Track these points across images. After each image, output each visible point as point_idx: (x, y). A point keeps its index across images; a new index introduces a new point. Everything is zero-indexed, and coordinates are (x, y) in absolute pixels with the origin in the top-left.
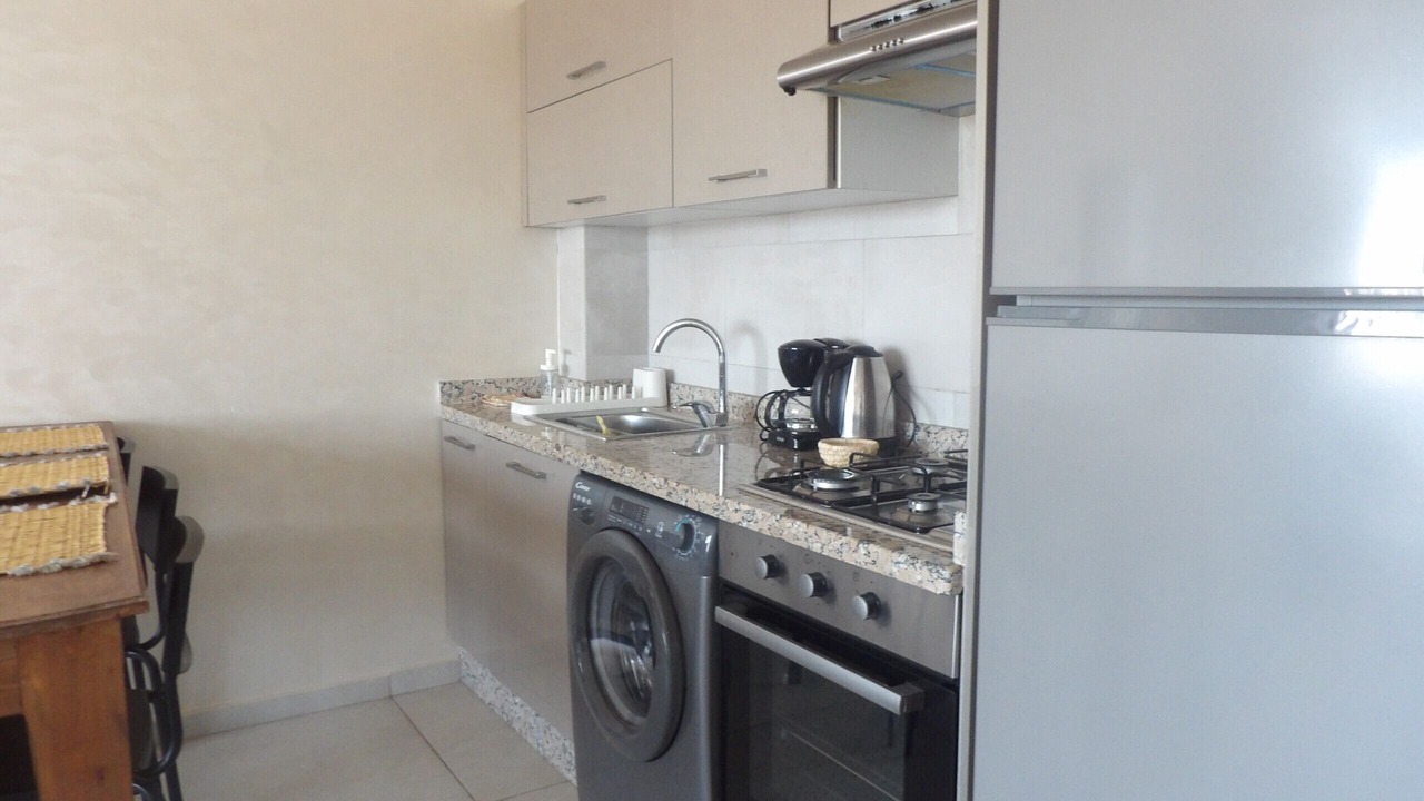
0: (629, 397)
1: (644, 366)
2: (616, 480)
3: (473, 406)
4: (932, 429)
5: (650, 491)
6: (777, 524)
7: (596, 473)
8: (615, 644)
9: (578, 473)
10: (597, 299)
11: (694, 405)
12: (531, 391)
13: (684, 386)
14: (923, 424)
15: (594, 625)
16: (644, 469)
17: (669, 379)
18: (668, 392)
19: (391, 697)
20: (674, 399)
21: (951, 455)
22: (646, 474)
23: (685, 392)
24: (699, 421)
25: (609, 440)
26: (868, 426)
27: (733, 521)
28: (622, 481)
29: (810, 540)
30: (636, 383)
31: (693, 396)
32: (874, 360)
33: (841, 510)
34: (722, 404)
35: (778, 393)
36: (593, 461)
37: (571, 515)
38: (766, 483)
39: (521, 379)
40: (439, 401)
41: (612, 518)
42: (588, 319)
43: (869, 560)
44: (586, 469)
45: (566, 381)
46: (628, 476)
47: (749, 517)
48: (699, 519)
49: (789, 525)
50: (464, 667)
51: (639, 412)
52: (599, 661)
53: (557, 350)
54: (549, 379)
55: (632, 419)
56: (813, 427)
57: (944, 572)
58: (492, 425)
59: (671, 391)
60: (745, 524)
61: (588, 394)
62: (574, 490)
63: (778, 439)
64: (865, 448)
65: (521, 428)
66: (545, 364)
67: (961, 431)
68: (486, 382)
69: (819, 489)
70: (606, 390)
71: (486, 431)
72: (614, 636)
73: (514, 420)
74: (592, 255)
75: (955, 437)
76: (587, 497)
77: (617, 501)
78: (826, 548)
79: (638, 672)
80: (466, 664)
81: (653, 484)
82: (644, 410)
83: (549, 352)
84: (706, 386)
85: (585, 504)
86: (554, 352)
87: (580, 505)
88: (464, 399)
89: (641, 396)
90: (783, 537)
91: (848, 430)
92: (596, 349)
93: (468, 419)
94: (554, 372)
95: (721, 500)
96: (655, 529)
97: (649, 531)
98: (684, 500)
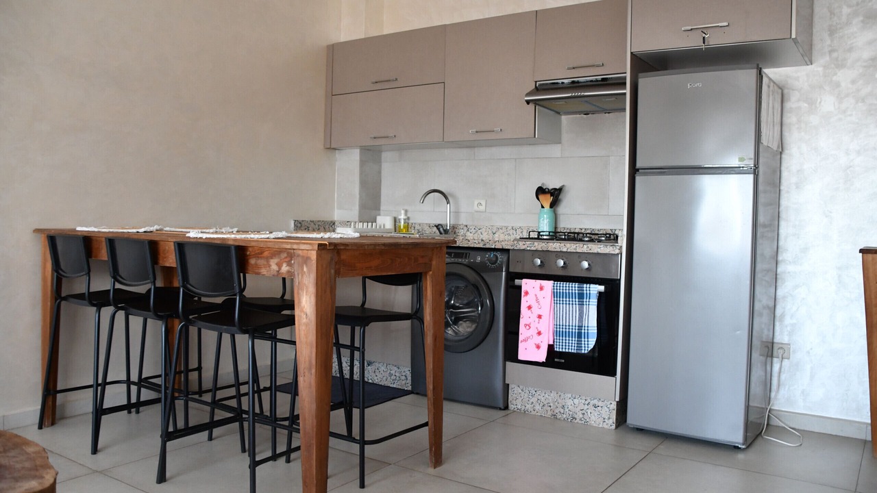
5: (472, 246)
6: (545, 246)
27: (522, 248)
43: (588, 249)
48: (499, 253)
57: (617, 247)
60: (529, 249)
88: (302, 228)
90: (549, 249)
95: (515, 242)
96: (475, 259)
97: (472, 261)
98: (494, 246)
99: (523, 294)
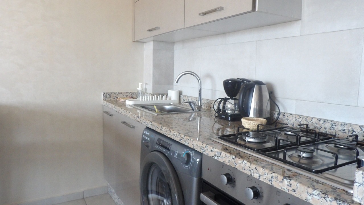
0: (166, 99)
1: (172, 89)
2: (159, 132)
3: (114, 101)
4: (286, 115)
5: (172, 138)
7: (152, 128)
8: (158, 196)
9: (146, 127)
10: (156, 66)
11: (190, 103)
12: (133, 96)
13: (185, 96)
14: (282, 113)
15: (150, 189)
16: (170, 128)
17: (180, 93)
18: (180, 98)
19: (84, 198)
20: (182, 100)
21: (302, 126)
22: (171, 130)
23: (185, 98)
24: (191, 108)
25: (158, 115)
26: (260, 113)
27: (210, 156)
28: (161, 132)
29: (252, 171)
30: (169, 95)
31: (189, 100)
32: (263, 86)
33: (262, 154)
34: (200, 102)
35: (223, 99)
36: (151, 123)
37: (142, 143)
38: (223, 137)
39: (131, 93)
40: (102, 99)
41: (157, 147)
42: (153, 72)
43: (290, 189)
44: (148, 126)
45: (146, 94)
46: (164, 130)
47: (218, 155)
48: (193, 152)
49: (239, 162)
50: (109, 189)
51: (170, 105)
53: (143, 83)
54: (140, 93)
55: (167, 107)
56: (236, 112)
58: (117, 108)
59: (181, 98)
60: (216, 158)
61: (152, 98)
62: (144, 134)
63: (223, 116)
64: (262, 122)
65: (127, 109)
66: (139, 87)
67: (300, 116)
68: (119, 93)
69: (249, 142)
70: (159, 97)
71: (116, 109)
72: (157, 193)
73: (126, 106)
74: (155, 51)
75: (297, 118)
76: (148, 137)
77: (159, 139)
78: (262, 177)
81: (173, 134)
82: (172, 104)
83: (140, 84)
84: (193, 96)
85: (147, 140)
86: (142, 83)
87: (145, 140)
88: (111, 98)
89: (171, 99)
90: (236, 167)
91: (252, 114)
92: (156, 83)
93: (111, 105)
94: (142, 90)
95: (204, 145)
96: (174, 153)
97: (171, 154)
98: (187, 143)
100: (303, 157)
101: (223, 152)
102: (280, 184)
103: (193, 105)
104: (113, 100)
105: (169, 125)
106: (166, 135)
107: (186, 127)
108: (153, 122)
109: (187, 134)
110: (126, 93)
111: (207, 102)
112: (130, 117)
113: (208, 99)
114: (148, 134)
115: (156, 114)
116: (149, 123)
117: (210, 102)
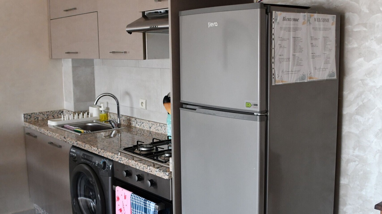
0: (88, 117)
2: (83, 148)
3: (35, 122)
5: (93, 152)
6: (128, 162)
7: (77, 146)
8: (86, 198)
9: (72, 146)
10: (76, 83)
11: (110, 121)
12: (55, 115)
15: (79, 193)
16: (92, 145)
22: (92, 147)
24: (111, 126)
27: (116, 161)
28: (85, 149)
29: (136, 166)
30: (90, 112)
33: (145, 157)
34: (119, 120)
36: (76, 142)
37: (70, 159)
38: (126, 149)
39: (51, 111)
40: (23, 120)
41: (82, 160)
42: (74, 90)
43: (150, 171)
44: (74, 145)
45: (67, 112)
46: (87, 147)
47: (121, 159)
48: (107, 160)
49: (131, 161)
50: (37, 211)
51: (93, 122)
52: (81, 204)
57: (167, 173)
58: (43, 129)
60: (120, 162)
61: (74, 117)
62: (70, 151)
65: (53, 131)
68: (39, 113)
69: (142, 150)
70: (80, 114)
71: (41, 131)
72: (85, 196)
74: (74, 68)
76: (75, 154)
77: (84, 155)
78: (140, 168)
79: (93, 207)
80: (37, 209)
81: (94, 150)
82: (94, 121)
85: (74, 156)
87: (72, 156)
88: (31, 119)
89: (92, 116)
90: (129, 165)
92: (77, 101)
93: (34, 127)
95: (113, 154)
96: (95, 163)
97: (93, 164)
98: (103, 154)
99: (116, 199)
100: (167, 156)
101: (123, 158)
102: (147, 169)
103: (113, 123)
104: (34, 120)
105: (90, 143)
106: (88, 150)
107: (103, 144)
108: (78, 142)
109: (103, 148)
110: (47, 112)
111: (127, 118)
112: (57, 138)
113: (128, 115)
114: (74, 151)
115: (80, 134)
116: (75, 142)
117: (129, 119)
